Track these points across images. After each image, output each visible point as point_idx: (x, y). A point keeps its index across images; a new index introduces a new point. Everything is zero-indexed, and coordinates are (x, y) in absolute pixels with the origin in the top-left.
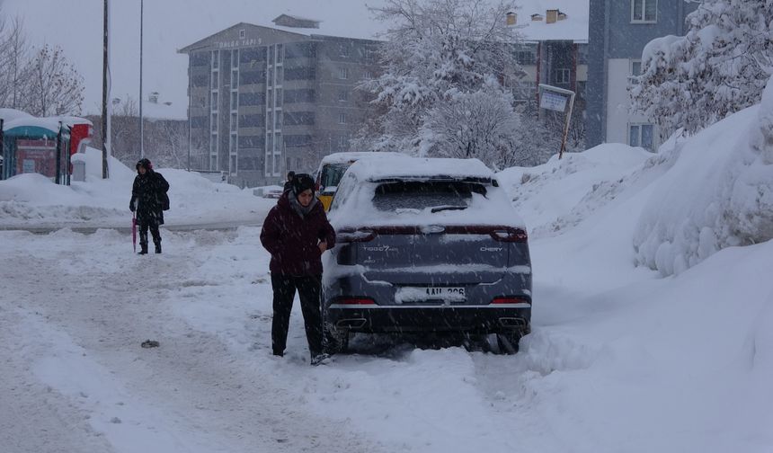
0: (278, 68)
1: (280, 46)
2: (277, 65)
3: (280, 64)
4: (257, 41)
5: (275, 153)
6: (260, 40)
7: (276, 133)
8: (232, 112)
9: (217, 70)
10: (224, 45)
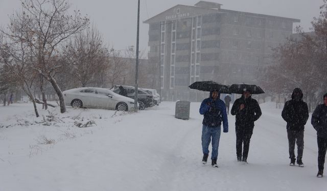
0: (198, 29)
1: (199, 17)
2: (198, 27)
3: (200, 27)
4: (187, 15)
5: (196, 76)
6: (188, 14)
7: (197, 65)
8: (172, 54)
9: (165, 31)
10: (168, 18)
